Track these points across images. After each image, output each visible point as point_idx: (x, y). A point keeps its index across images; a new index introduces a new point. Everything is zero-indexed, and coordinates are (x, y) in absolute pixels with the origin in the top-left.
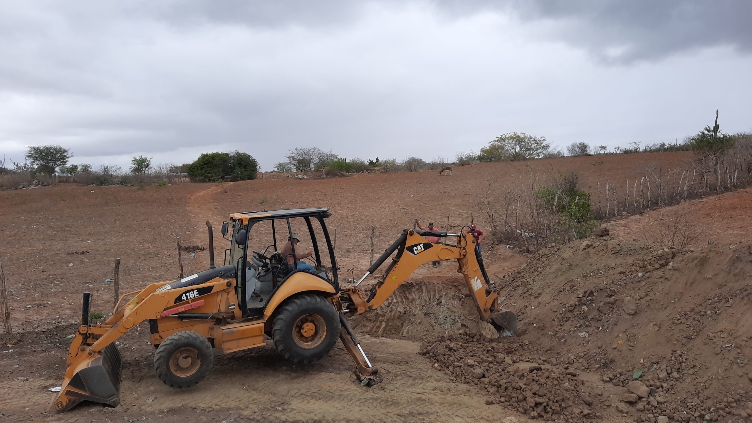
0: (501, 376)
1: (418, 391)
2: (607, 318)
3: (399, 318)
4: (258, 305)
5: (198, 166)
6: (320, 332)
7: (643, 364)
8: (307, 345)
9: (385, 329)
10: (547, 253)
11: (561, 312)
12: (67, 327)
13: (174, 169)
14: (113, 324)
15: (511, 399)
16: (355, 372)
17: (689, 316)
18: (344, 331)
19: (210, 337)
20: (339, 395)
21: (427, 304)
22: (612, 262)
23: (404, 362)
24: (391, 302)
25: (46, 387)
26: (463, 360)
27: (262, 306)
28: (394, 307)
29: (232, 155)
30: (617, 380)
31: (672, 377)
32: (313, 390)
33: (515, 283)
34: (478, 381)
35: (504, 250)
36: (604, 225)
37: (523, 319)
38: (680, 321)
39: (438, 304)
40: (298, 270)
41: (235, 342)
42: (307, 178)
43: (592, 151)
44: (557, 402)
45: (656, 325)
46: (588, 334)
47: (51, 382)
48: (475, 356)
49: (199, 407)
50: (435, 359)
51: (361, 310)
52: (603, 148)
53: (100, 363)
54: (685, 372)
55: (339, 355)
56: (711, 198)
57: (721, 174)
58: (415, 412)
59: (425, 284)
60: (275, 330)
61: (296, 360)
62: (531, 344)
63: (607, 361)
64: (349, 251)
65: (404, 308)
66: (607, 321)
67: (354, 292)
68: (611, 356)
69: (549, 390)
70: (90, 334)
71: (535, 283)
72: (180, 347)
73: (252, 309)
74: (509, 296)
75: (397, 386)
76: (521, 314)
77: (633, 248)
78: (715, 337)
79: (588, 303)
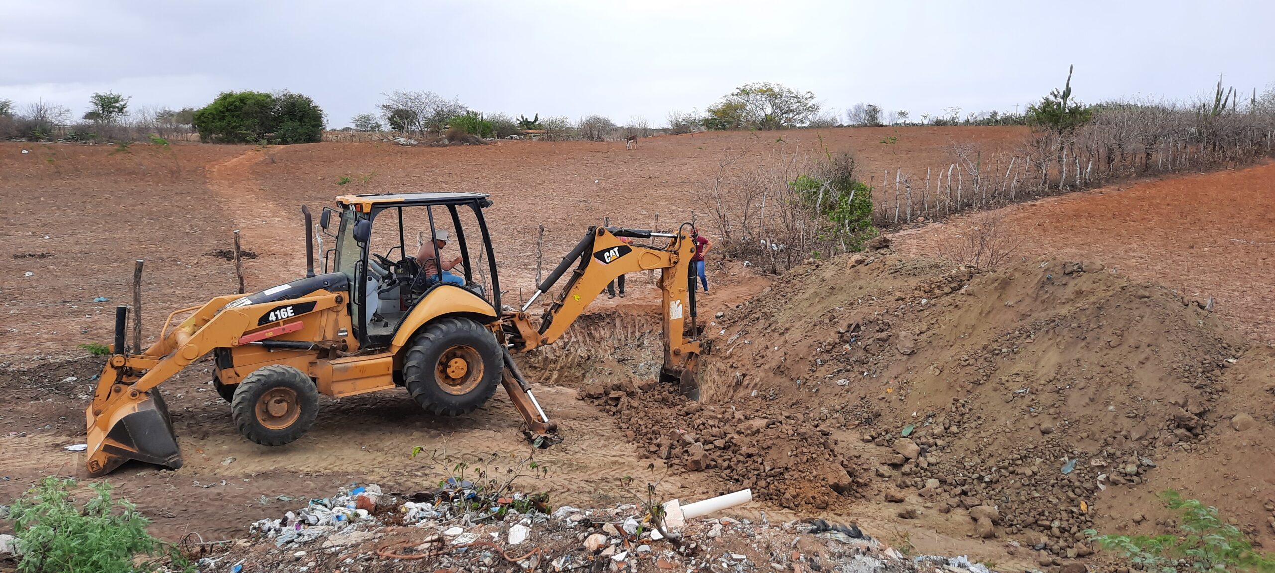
1: (614, 453)
2: (875, 360)
3: (579, 366)
4: (383, 332)
5: (215, 113)
6: (474, 372)
7: (915, 418)
8: (454, 390)
10: (801, 272)
11: (814, 353)
12: (61, 365)
14: (162, 354)
16: (523, 430)
17: (980, 355)
18: (507, 372)
19: (312, 374)
21: (622, 346)
22: (889, 284)
24: (568, 342)
25: (58, 445)
27: (390, 333)
28: (572, 350)
29: (276, 96)
30: (881, 439)
31: (950, 433)
33: (753, 315)
35: (739, 268)
36: (886, 235)
37: (762, 364)
38: (967, 362)
39: (638, 346)
40: (443, 283)
41: (350, 382)
42: (416, 143)
43: (885, 119)
45: (937, 367)
46: (848, 382)
47: (63, 438)
49: (301, 470)
51: (530, 345)
52: (902, 114)
53: (152, 408)
54: (966, 425)
55: (498, 408)
56: (1049, 200)
57: (1067, 165)
58: (610, 477)
59: (619, 316)
60: (409, 367)
61: (438, 411)
63: (870, 415)
65: (587, 350)
66: (875, 364)
67: (521, 318)
68: (877, 409)
70: (128, 368)
71: (781, 314)
72: (271, 387)
73: (375, 336)
74: (744, 333)
75: (584, 447)
76: (759, 357)
77: (918, 265)
78: (1007, 381)
79: (852, 340)
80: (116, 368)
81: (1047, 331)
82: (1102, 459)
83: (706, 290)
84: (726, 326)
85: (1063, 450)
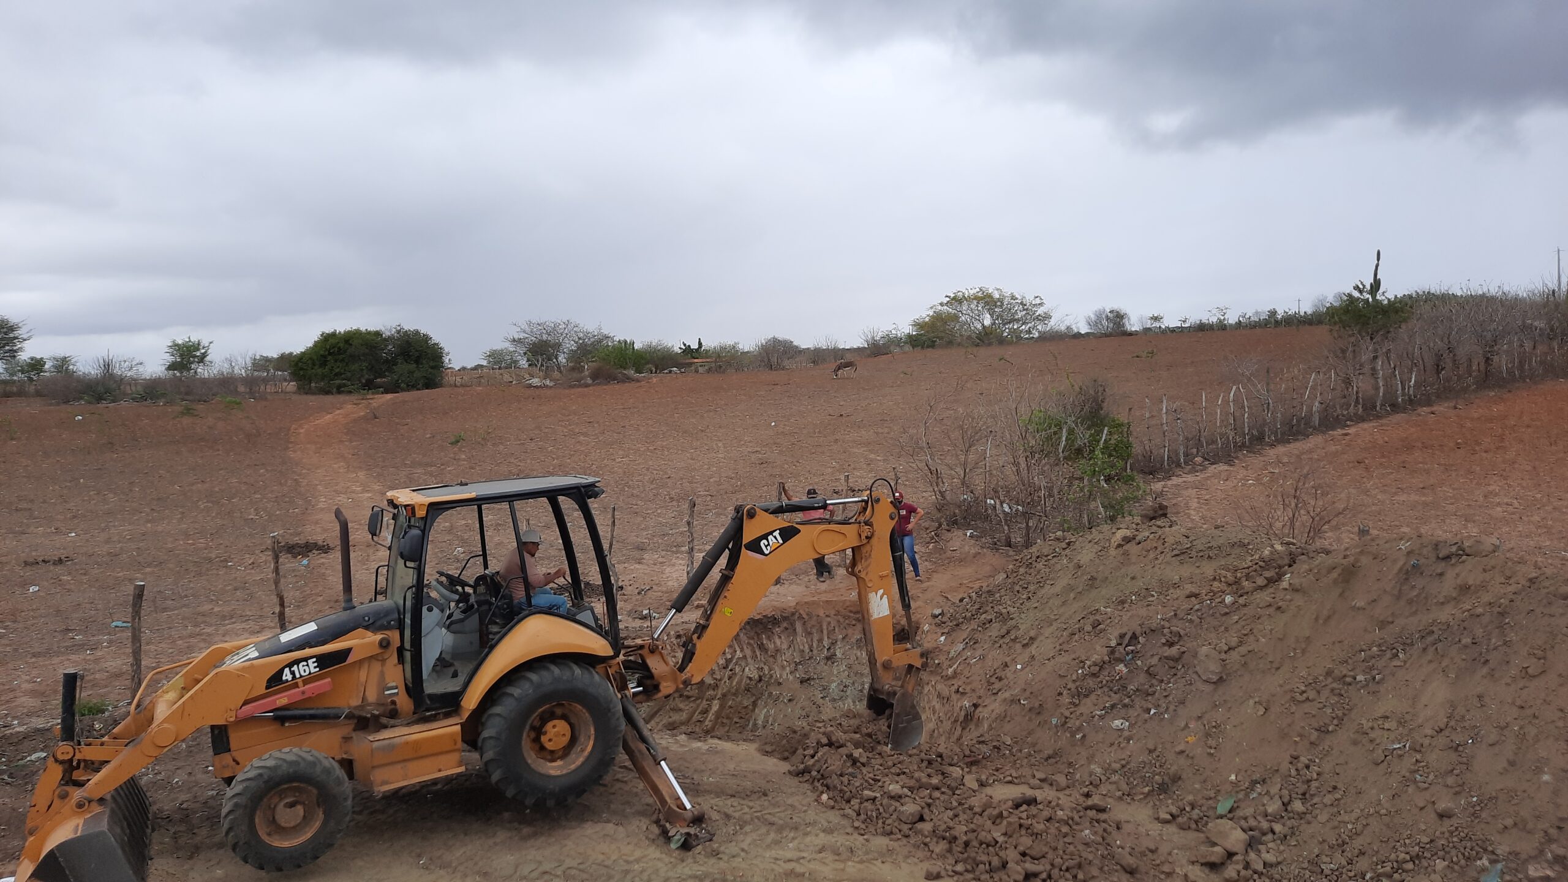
0: (956, 816)
1: (789, 855)
2: (1165, 689)
3: (748, 691)
4: (447, 686)
5: (315, 358)
6: (582, 739)
7: (1235, 784)
8: (553, 768)
9: (718, 715)
10: (1045, 551)
11: (1074, 677)
12: (26, 736)
13: (261, 364)
14: (131, 738)
15: (978, 866)
16: (657, 822)
17: (1323, 684)
18: (631, 735)
19: (345, 756)
20: (623, 871)
21: (806, 659)
22: (1174, 572)
23: (758, 792)
24: (731, 659)
26: (880, 784)
27: (457, 689)
28: (737, 669)
29: (388, 334)
30: (1185, 819)
31: (1292, 811)
32: (569, 862)
33: (984, 616)
34: (910, 829)
35: (960, 541)
36: (1158, 486)
37: (1000, 690)
38: (1305, 695)
39: (828, 658)
40: (534, 610)
41: (399, 766)
42: (552, 384)
43: (1134, 324)
44: (1067, 870)
45: (1260, 703)
46: (1127, 724)
48: (904, 773)
50: (822, 784)
51: (666, 688)
52: (1156, 319)
53: (104, 826)
54: (1316, 800)
55: (622, 782)
56: (1365, 425)
57: (1385, 379)
59: (801, 617)
60: (484, 739)
61: (529, 801)
62: (1016, 743)
63: (1166, 778)
64: (641, 548)
65: (758, 668)
66: (1166, 696)
67: (653, 650)
68: (1174, 768)
69: (1053, 844)
70: (79, 760)
71: (1023, 616)
72: (279, 784)
73: (436, 695)
74: (972, 642)
75: (745, 846)
76: (995, 680)
77: (1214, 544)
78: (1372, 728)
79: (1127, 658)
80: (62, 762)
81: (1424, 649)
82: (1545, 865)
83: (917, 575)
84: (946, 631)
85: (1477, 848)
